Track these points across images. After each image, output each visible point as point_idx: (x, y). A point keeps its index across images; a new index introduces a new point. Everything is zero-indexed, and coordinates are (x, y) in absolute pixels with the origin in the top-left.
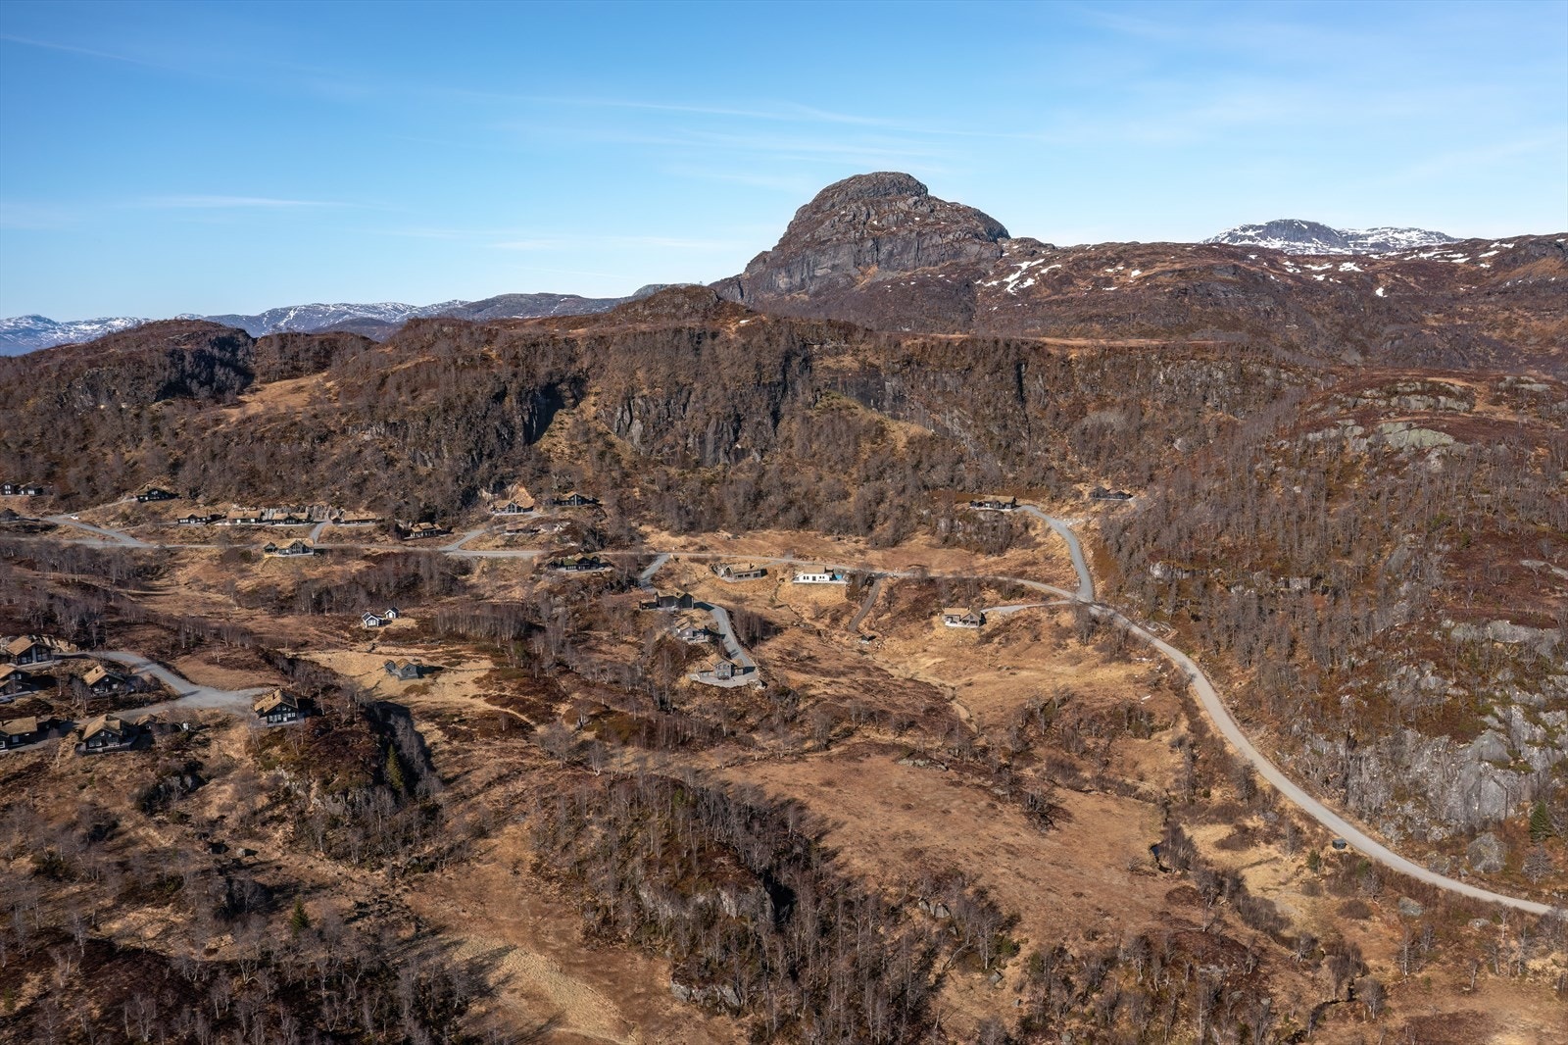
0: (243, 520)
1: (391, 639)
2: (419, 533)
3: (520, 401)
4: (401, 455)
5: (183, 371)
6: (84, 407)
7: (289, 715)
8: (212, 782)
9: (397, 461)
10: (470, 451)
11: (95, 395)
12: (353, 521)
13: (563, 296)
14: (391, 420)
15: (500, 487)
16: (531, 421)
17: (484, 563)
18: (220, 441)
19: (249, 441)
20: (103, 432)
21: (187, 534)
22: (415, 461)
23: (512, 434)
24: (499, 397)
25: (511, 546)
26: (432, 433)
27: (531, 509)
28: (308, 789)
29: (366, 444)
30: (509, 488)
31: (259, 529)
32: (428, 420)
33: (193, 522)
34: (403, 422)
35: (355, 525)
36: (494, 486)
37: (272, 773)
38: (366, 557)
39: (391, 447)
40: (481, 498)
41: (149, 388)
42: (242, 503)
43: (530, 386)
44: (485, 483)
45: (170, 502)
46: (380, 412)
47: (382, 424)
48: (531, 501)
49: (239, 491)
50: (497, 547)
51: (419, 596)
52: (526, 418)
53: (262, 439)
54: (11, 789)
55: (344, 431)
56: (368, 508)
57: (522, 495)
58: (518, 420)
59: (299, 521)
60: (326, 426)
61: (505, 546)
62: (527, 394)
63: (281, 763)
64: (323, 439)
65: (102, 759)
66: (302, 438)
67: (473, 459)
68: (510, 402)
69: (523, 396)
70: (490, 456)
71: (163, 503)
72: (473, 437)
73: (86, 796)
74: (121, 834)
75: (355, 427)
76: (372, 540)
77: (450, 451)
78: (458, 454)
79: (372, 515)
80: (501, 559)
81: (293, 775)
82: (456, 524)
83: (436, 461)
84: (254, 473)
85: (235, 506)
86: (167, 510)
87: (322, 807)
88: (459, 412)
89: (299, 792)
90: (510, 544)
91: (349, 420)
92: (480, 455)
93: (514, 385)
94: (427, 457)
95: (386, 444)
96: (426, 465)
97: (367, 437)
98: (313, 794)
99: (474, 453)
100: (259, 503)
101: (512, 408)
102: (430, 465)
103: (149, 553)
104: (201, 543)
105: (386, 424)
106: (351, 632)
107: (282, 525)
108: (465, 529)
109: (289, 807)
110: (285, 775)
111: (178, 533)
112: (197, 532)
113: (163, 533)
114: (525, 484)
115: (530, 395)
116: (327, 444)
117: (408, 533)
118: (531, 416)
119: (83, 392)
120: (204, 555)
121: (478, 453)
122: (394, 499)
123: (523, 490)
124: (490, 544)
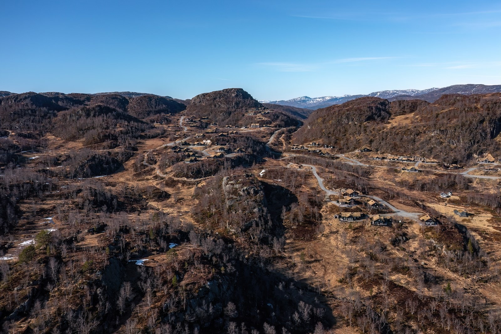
0: (393, 159)
1: (451, 202)
2: (452, 167)
3: (490, 123)
4: (444, 141)
5: (373, 112)
6: (345, 123)
7: (432, 223)
8: (411, 240)
9: (443, 143)
10: (470, 140)
11: (348, 120)
12: (429, 162)
13: (477, 85)
14: (442, 129)
15: (481, 154)
16: (493, 130)
17: (477, 180)
18: (385, 134)
19: (394, 135)
20: (350, 131)
21: (376, 163)
22: (450, 143)
23: (486, 135)
24: (482, 122)
25: (487, 175)
26: (456, 134)
27: (493, 162)
28: (442, 247)
29: (432, 137)
30: (484, 154)
31: (398, 162)
32: (455, 129)
33: (377, 159)
34: (446, 130)
35: (430, 163)
36: (479, 153)
37: (429, 240)
38: (435, 174)
39: (441, 138)
40: (474, 157)
41: (363, 118)
42: (392, 154)
43: (494, 118)
44: (475, 152)
45: (370, 152)
46: (438, 126)
47: (438, 130)
48: (493, 159)
49: (391, 150)
50: (482, 174)
51: (456, 189)
52: (492, 129)
53: (398, 134)
54: (356, 232)
55: (425, 132)
56: (434, 158)
57: (490, 157)
58: (488, 130)
59: (411, 161)
60: (419, 131)
61: (485, 174)
62: (492, 121)
63: (432, 238)
64: (418, 135)
65: (379, 227)
66: (411, 134)
67: (471, 143)
68: (486, 124)
69: (491, 121)
70: (478, 142)
71: (368, 153)
72: (472, 135)
73: (376, 237)
74: (388, 251)
75: (429, 131)
76: (436, 169)
77: (463, 140)
78: (466, 141)
79: (435, 161)
80: (484, 179)
81: (437, 242)
82: (465, 165)
83: (458, 143)
84: (395, 145)
85: (390, 155)
86: (369, 155)
87: (447, 254)
88: (467, 127)
89: (439, 248)
90: (486, 174)
91: (426, 129)
92: (474, 142)
93: (488, 118)
94: (454, 142)
95: (439, 137)
96: (454, 144)
97: (433, 135)
98: (443, 250)
99: (472, 141)
100: (397, 154)
101: (487, 126)
102: (455, 145)
103: (366, 167)
104: (380, 165)
105: (440, 130)
106: (437, 198)
107: (405, 162)
108: (468, 167)
109: (436, 252)
110: (434, 241)
111: (373, 162)
112: (379, 162)
113: (369, 162)
114: (491, 153)
115: (494, 121)
116: (419, 136)
117: (448, 167)
118: (494, 128)
119: (345, 119)
120: (382, 169)
121: (474, 141)
122: (443, 155)
123: (490, 155)
124: (479, 173)
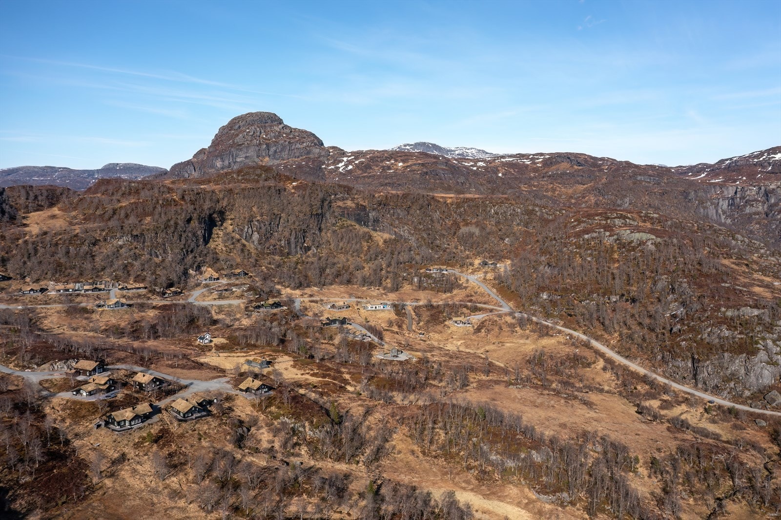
0: (64, 291)
2: (170, 294)
3: (200, 223)
4: (142, 252)
9: (142, 255)
10: (182, 249)
12: (132, 289)
14: (135, 233)
15: (198, 268)
16: (205, 233)
17: (215, 308)
18: (30, 246)
19: (49, 246)
21: (34, 300)
22: (151, 255)
23: (198, 240)
24: (189, 221)
25: (222, 299)
26: (160, 240)
27: (218, 279)
29: (121, 247)
30: (203, 269)
31: (78, 295)
32: (157, 233)
33: (32, 293)
34: (142, 234)
35: (134, 291)
36: (196, 268)
38: (154, 308)
39: (136, 248)
40: (191, 274)
42: (57, 281)
43: (203, 215)
44: (191, 267)
45: (10, 282)
46: (126, 229)
47: (129, 236)
48: (216, 275)
49: (53, 275)
50: (215, 299)
52: (203, 232)
53: (57, 244)
55: (105, 240)
56: (135, 281)
57: (209, 272)
58: (199, 233)
59: (100, 290)
60: (94, 237)
61: (219, 298)
64: (94, 244)
66: (82, 244)
67: (184, 255)
68: (195, 224)
69: (200, 220)
70: (192, 251)
71: (6, 282)
72: (183, 242)
75: (112, 237)
76: (149, 298)
77: (172, 250)
78: (177, 251)
79: (142, 285)
80: (222, 305)
82: (184, 288)
83: (163, 255)
84: (59, 265)
85: (52, 283)
86: (10, 286)
88: (172, 229)
90: (221, 297)
91: (107, 234)
92: (187, 251)
93: (195, 215)
94: (158, 253)
95: (133, 247)
96: (157, 257)
97: (120, 243)
99: (184, 250)
100: (68, 280)
101: (196, 227)
102: (160, 257)
103: (18, 311)
104: (46, 304)
105: (132, 235)
107: (90, 292)
108: (190, 290)
111: (27, 299)
113: (17, 299)
114: (210, 266)
115: (203, 220)
116: (97, 247)
117: (164, 294)
118: (205, 230)
120: (53, 311)
122: (150, 278)
123: (210, 269)
124: (210, 298)
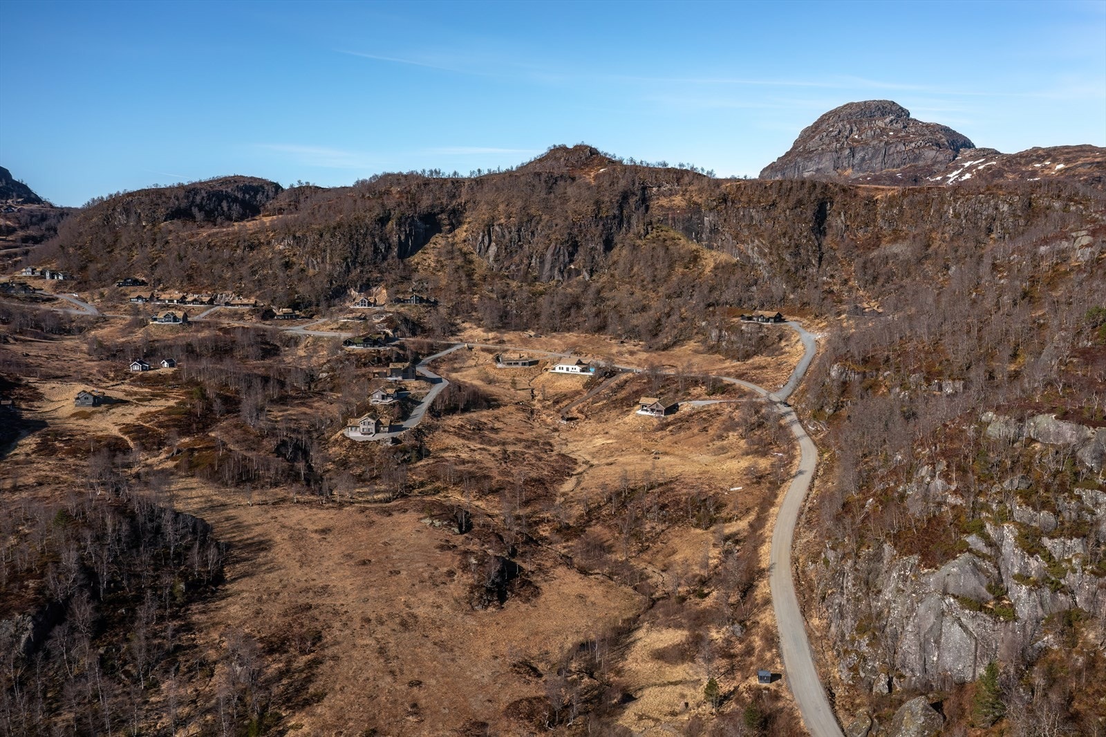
3: (399, 224)
4: (299, 261)
6: (120, 224)
9: (294, 264)
10: (345, 259)
11: (127, 216)
15: (366, 287)
16: (406, 240)
20: (125, 240)
23: (389, 248)
24: (383, 221)
29: (280, 252)
30: (374, 289)
32: (321, 235)
34: (306, 236)
36: (361, 287)
39: (295, 255)
40: (350, 296)
41: (162, 211)
43: (411, 214)
44: (355, 285)
45: (136, 287)
46: (294, 229)
47: (291, 237)
50: (332, 329)
52: (403, 237)
55: (269, 243)
57: (384, 295)
59: (202, 303)
60: (258, 239)
62: (406, 219)
64: (252, 248)
67: (348, 265)
68: (391, 225)
69: (403, 220)
70: (363, 264)
71: (133, 288)
77: (331, 258)
78: (337, 260)
80: (324, 338)
83: (321, 265)
84: (198, 269)
92: (354, 262)
93: (397, 213)
94: (315, 263)
95: (292, 253)
96: (313, 268)
97: (281, 247)
99: (349, 260)
101: (393, 229)
102: (317, 268)
105: (294, 238)
114: (386, 288)
115: (409, 220)
116: (255, 252)
118: (408, 236)
119: (121, 213)
121: (352, 261)
123: (385, 291)
124: (328, 327)
